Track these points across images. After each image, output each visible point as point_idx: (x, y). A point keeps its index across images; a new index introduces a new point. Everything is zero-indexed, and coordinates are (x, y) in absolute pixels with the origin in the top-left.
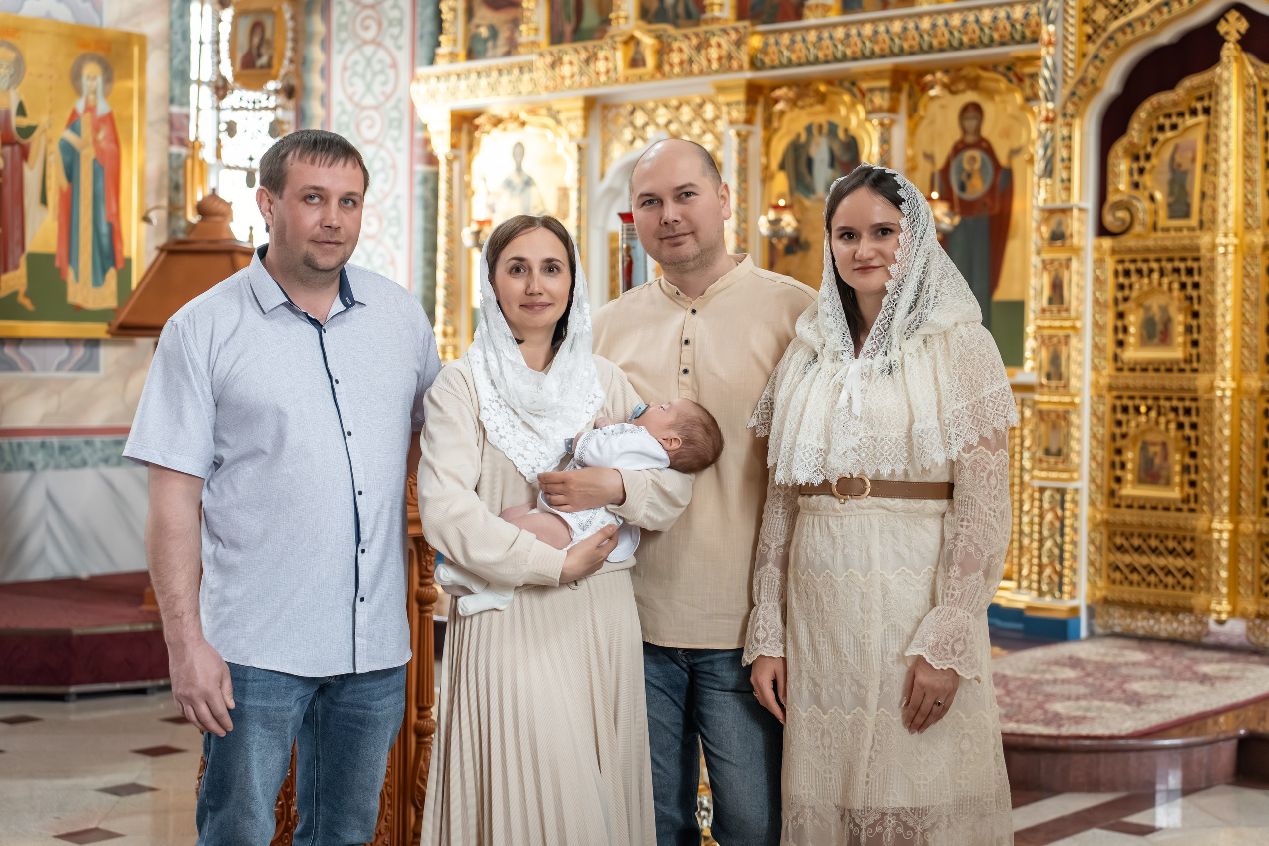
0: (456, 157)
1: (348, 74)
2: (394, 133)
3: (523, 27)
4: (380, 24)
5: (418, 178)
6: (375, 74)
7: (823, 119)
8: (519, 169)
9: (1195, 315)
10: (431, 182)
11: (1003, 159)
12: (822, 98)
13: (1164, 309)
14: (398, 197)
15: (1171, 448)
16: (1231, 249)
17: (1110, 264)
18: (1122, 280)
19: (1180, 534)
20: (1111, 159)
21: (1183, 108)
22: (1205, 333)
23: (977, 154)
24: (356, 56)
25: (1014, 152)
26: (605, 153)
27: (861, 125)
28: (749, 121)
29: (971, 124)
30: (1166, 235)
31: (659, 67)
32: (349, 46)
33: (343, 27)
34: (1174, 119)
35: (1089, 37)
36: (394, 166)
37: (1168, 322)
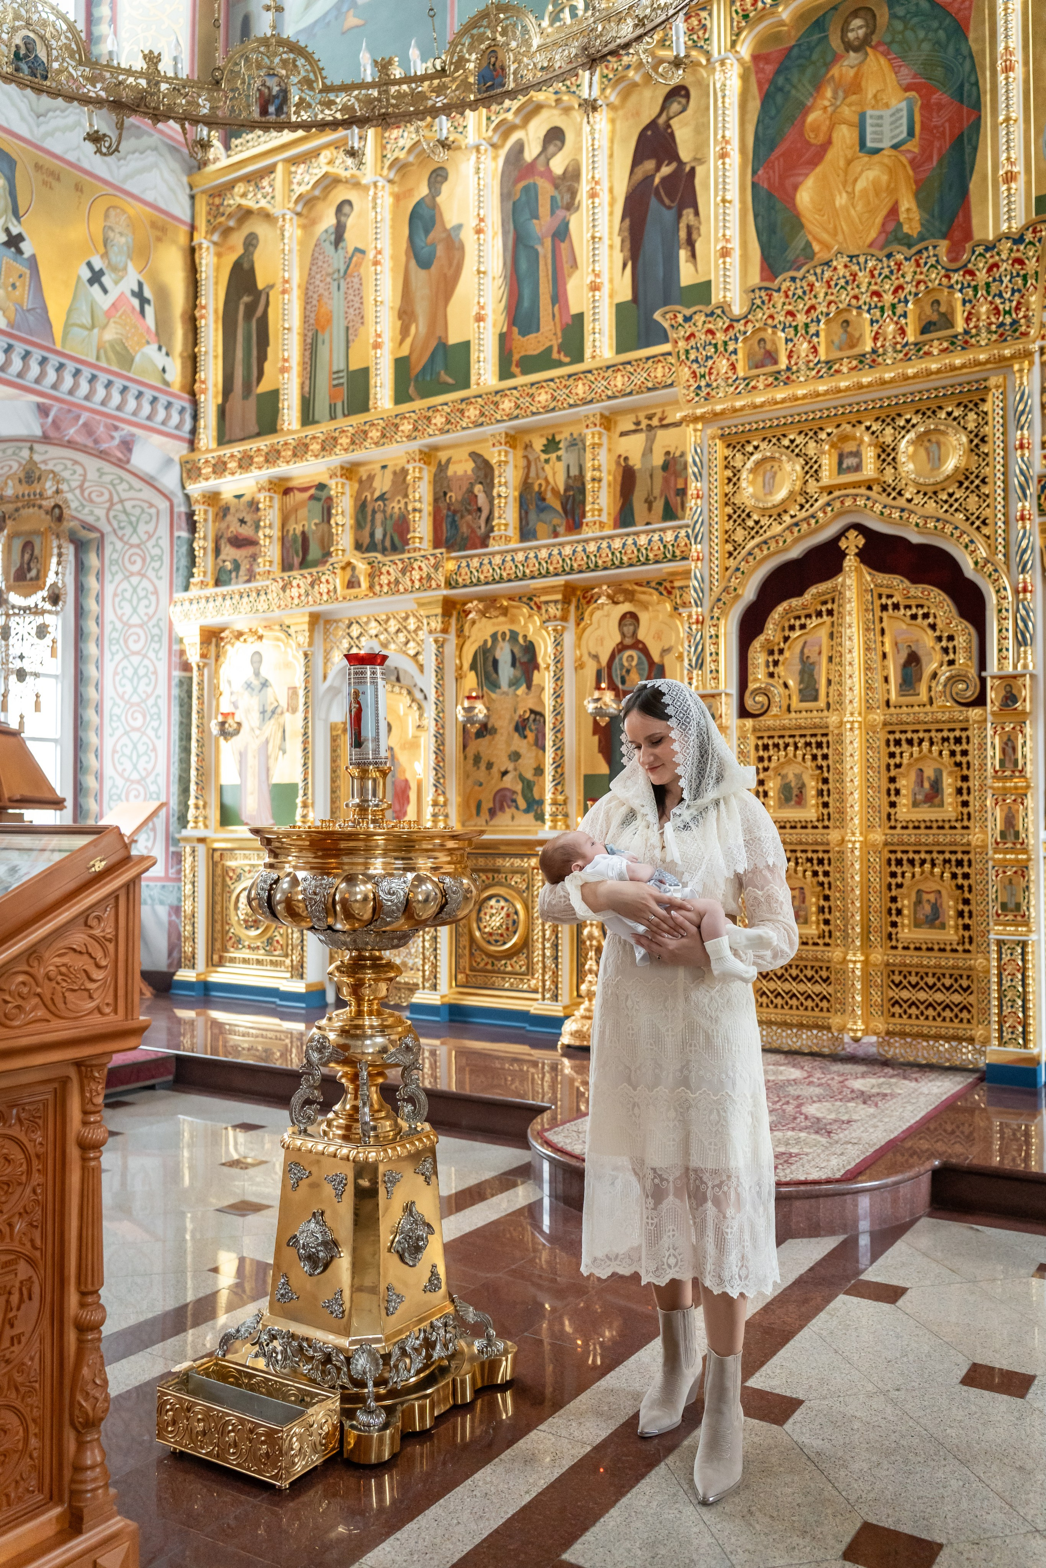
0: (205, 665)
1: (117, 600)
2: (156, 646)
3: (260, 560)
4: (144, 560)
5: (175, 681)
6: (139, 600)
7: (506, 628)
8: (257, 674)
9: (825, 781)
10: (186, 685)
11: (656, 658)
12: (505, 611)
13: (798, 777)
14: (159, 697)
15: (807, 893)
16: (856, 725)
17: (752, 741)
18: (761, 753)
19: (817, 964)
20: (751, 655)
21: (811, 611)
22: (834, 796)
23: (633, 653)
24: (125, 585)
25: (665, 651)
26: (327, 659)
27: (537, 631)
28: (445, 631)
29: (628, 630)
30: (798, 715)
31: (371, 587)
32: (119, 576)
33: (112, 562)
34: (803, 621)
35: (730, 554)
36: (155, 673)
37: (802, 787)
